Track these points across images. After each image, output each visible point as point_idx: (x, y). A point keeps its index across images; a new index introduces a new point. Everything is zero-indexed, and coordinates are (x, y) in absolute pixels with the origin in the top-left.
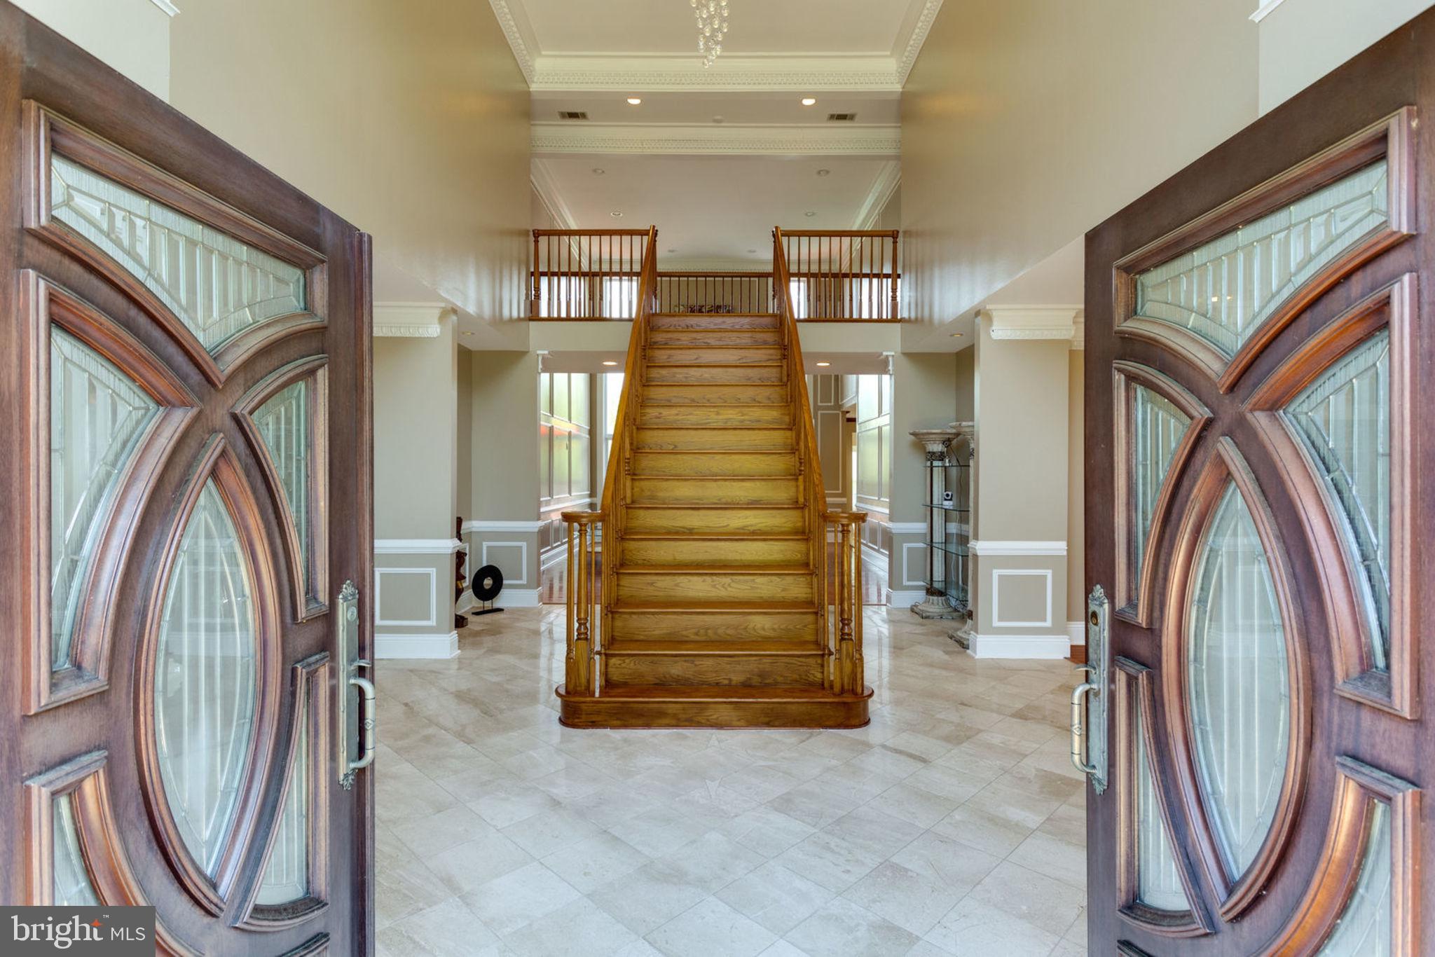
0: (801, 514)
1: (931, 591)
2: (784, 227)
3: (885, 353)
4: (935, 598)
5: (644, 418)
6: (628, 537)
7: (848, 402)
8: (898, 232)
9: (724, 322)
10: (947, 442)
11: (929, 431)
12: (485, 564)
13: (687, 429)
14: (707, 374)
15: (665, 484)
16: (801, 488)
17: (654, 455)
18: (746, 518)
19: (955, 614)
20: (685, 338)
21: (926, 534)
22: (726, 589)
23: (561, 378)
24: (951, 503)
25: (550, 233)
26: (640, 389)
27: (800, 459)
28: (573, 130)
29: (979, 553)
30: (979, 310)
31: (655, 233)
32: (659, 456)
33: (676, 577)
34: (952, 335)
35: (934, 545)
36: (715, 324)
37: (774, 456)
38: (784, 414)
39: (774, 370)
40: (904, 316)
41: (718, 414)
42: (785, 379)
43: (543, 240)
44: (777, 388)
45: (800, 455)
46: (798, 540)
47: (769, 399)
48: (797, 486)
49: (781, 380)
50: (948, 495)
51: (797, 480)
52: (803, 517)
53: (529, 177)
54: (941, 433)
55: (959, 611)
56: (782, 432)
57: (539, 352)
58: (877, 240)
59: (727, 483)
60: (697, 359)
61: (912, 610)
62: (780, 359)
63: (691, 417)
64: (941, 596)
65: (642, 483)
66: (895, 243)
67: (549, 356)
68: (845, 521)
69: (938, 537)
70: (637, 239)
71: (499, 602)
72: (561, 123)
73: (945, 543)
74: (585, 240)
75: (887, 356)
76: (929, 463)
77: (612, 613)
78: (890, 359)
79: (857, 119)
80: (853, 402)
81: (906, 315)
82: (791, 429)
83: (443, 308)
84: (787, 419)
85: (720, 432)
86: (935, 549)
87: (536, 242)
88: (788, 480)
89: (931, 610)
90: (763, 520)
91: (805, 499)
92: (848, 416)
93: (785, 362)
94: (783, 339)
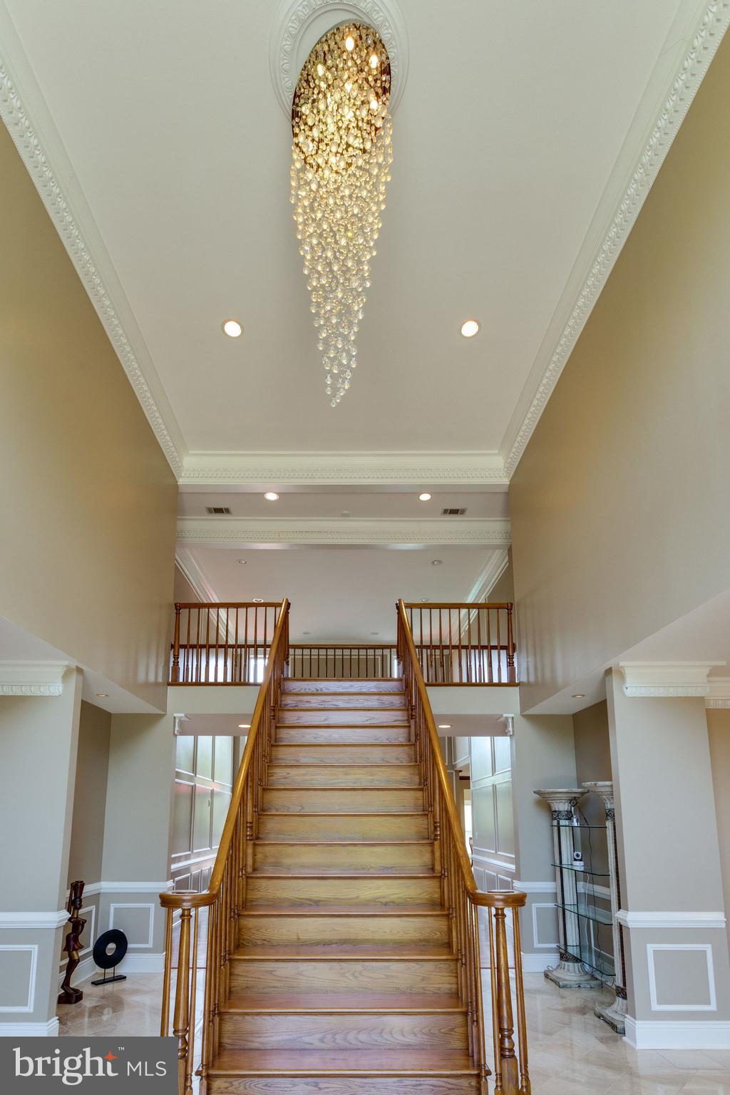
0: (438, 884)
1: (564, 956)
2: (407, 599)
3: (505, 715)
4: (571, 964)
5: (272, 778)
6: (246, 913)
7: (460, 762)
8: (512, 604)
9: (351, 686)
10: (574, 801)
11: (556, 790)
12: (111, 928)
13: (315, 789)
14: (336, 735)
15: (290, 850)
16: (437, 854)
17: (279, 818)
18: (378, 888)
19: (593, 983)
20: (315, 701)
21: (556, 893)
22: (356, 977)
23: (205, 741)
24: (582, 863)
25: (190, 606)
26: (268, 749)
27: (435, 823)
28: (219, 522)
29: (630, 925)
30: (611, 668)
31: (288, 605)
32: (285, 819)
33: (299, 964)
34: (574, 696)
35: (566, 907)
36: (345, 688)
37: (405, 818)
38: (414, 774)
39: (402, 730)
40: (522, 680)
41: (347, 774)
42: (413, 739)
43: (184, 612)
44: (406, 748)
45: (434, 817)
46: (437, 916)
47: (397, 759)
48: (433, 852)
49: (409, 740)
50: (578, 855)
51: (432, 844)
52: (441, 888)
53: (175, 556)
54: (567, 793)
55: (596, 979)
56: (412, 792)
57: (175, 715)
58: (493, 612)
59: (356, 848)
60: (325, 720)
61: (546, 976)
62: (407, 720)
63: (319, 777)
64: (577, 962)
65: (267, 849)
66: (509, 614)
67: (186, 719)
68: (500, 905)
69: (570, 898)
70: (271, 610)
71: (121, 969)
72: (209, 518)
73: (577, 905)
74: (223, 612)
75: (507, 717)
76: (555, 823)
77: (220, 1014)
78: (510, 720)
79: (467, 513)
80: (467, 762)
81: (524, 679)
82: (422, 790)
83: (66, 666)
84: (417, 779)
85: (349, 793)
86: (567, 912)
87: (178, 614)
88: (423, 844)
89: (567, 978)
90: (397, 892)
91: (442, 868)
92: (461, 774)
93: (412, 722)
94: (410, 701)
